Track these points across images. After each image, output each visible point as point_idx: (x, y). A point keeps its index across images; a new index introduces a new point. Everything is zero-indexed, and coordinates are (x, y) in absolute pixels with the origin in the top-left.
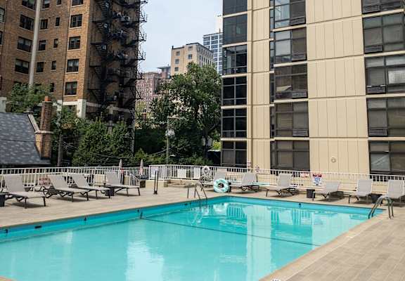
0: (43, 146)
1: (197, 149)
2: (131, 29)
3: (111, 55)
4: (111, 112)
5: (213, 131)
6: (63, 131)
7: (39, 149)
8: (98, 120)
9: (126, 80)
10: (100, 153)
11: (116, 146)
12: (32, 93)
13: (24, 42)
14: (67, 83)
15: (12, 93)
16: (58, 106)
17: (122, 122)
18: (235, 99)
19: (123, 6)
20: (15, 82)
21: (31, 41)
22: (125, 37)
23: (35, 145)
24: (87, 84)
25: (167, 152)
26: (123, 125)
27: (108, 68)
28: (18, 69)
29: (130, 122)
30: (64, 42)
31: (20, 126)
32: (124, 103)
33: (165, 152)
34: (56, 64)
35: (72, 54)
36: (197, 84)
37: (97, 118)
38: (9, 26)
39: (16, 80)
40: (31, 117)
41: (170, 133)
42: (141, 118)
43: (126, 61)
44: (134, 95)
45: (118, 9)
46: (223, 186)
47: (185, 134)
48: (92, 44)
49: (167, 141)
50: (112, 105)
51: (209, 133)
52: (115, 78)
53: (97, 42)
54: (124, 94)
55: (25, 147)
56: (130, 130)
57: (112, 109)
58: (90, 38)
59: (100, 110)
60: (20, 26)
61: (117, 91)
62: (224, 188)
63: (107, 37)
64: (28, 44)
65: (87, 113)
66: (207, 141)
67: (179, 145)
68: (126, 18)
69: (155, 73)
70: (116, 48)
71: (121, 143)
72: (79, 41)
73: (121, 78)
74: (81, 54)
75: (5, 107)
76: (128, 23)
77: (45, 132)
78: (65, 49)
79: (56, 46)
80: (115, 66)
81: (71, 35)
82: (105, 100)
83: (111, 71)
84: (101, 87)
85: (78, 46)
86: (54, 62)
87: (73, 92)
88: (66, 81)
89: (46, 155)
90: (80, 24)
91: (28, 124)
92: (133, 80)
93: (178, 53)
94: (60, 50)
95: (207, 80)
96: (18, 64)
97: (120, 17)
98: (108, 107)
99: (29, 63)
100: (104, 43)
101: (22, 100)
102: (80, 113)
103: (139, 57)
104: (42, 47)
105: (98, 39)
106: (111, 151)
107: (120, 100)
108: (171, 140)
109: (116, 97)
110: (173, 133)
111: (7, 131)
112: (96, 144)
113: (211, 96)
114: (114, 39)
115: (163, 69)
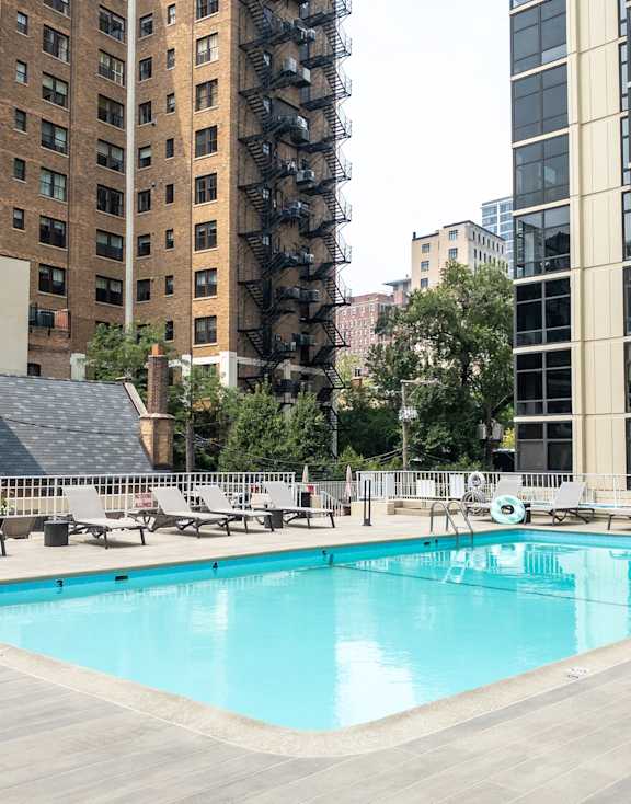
0: (156, 443)
1: (468, 447)
2: (318, 199)
3: (280, 257)
4: (288, 376)
5: (502, 408)
6: (196, 415)
7: (149, 448)
8: (260, 392)
9: (314, 309)
10: (268, 455)
11: (298, 443)
12: (131, 343)
13: (109, 241)
14: (196, 319)
15: (92, 344)
16: (184, 366)
17: (308, 393)
18: (544, 330)
19: (299, 149)
20: (98, 322)
21: (122, 238)
22: (306, 216)
23: (142, 443)
24: (236, 318)
25: (404, 453)
26: (311, 401)
27: (276, 284)
28: (102, 295)
29: (325, 394)
30: (184, 236)
31: (111, 406)
32: (311, 356)
33: (400, 454)
34: (173, 283)
35: (202, 259)
36: (465, 308)
37: (257, 386)
38: (77, 209)
39: (98, 318)
40: (131, 387)
41: (408, 413)
42: (349, 386)
43: (311, 267)
44: (332, 338)
45: (289, 157)
46: (512, 510)
47: (443, 416)
48: (239, 235)
49: (403, 432)
50: (286, 361)
51: (495, 413)
52: (290, 305)
53: (249, 230)
54: (312, 337)
55: (122, 445)
56: (327, 410)
57: (289, 369)
58: (236, 222)
59: (263, 370)
60: (99, 208)
61: (297, 332)
62: (513, 515)
63: (270, 219)
64: (116, 244)
65: (239, 378)
66: (490, 431)
67: (429, 439)
68: (307, 175)
69: (379, 296)
70: (288, 240)
71: (308, 437)
72: (215, 231)
73: (304, 303)
74: (220, 258)
75: (83, 371)
76: (310, 186)
77: (158, 416)
78: (187, 249)
79: (170, 244)
80: (290, 280)
81: (197, 219)
82: (273, 351)
83: (281, 290)
84: (263, 323)
85: (213, 242)
86: (170, 278)
87: (211, 337)
88: (194, 316)
89: (164, 460)
90: (213, 195)
91: (127, 401)
92: (329, 307)
93: (426, 247)
94: (179, 253)
95: (485, 298)
96: (102, 285)
97: (294, 175)
98: (280, 366)
99: (121, 283)
100: (263, 231)
101: (113, 358)
102: (227, 379)
103: (339, 258)
104: (144, 249)
105: (252, 225)
106: (290, 451)
107: (304, 349)
108: (412, 430)
109: (294, 344)
110: (415, 413)
111: (87, 416)
112: (260, 437)
113: (497, 333)
114: (285, 221)
115: (395, 285)
